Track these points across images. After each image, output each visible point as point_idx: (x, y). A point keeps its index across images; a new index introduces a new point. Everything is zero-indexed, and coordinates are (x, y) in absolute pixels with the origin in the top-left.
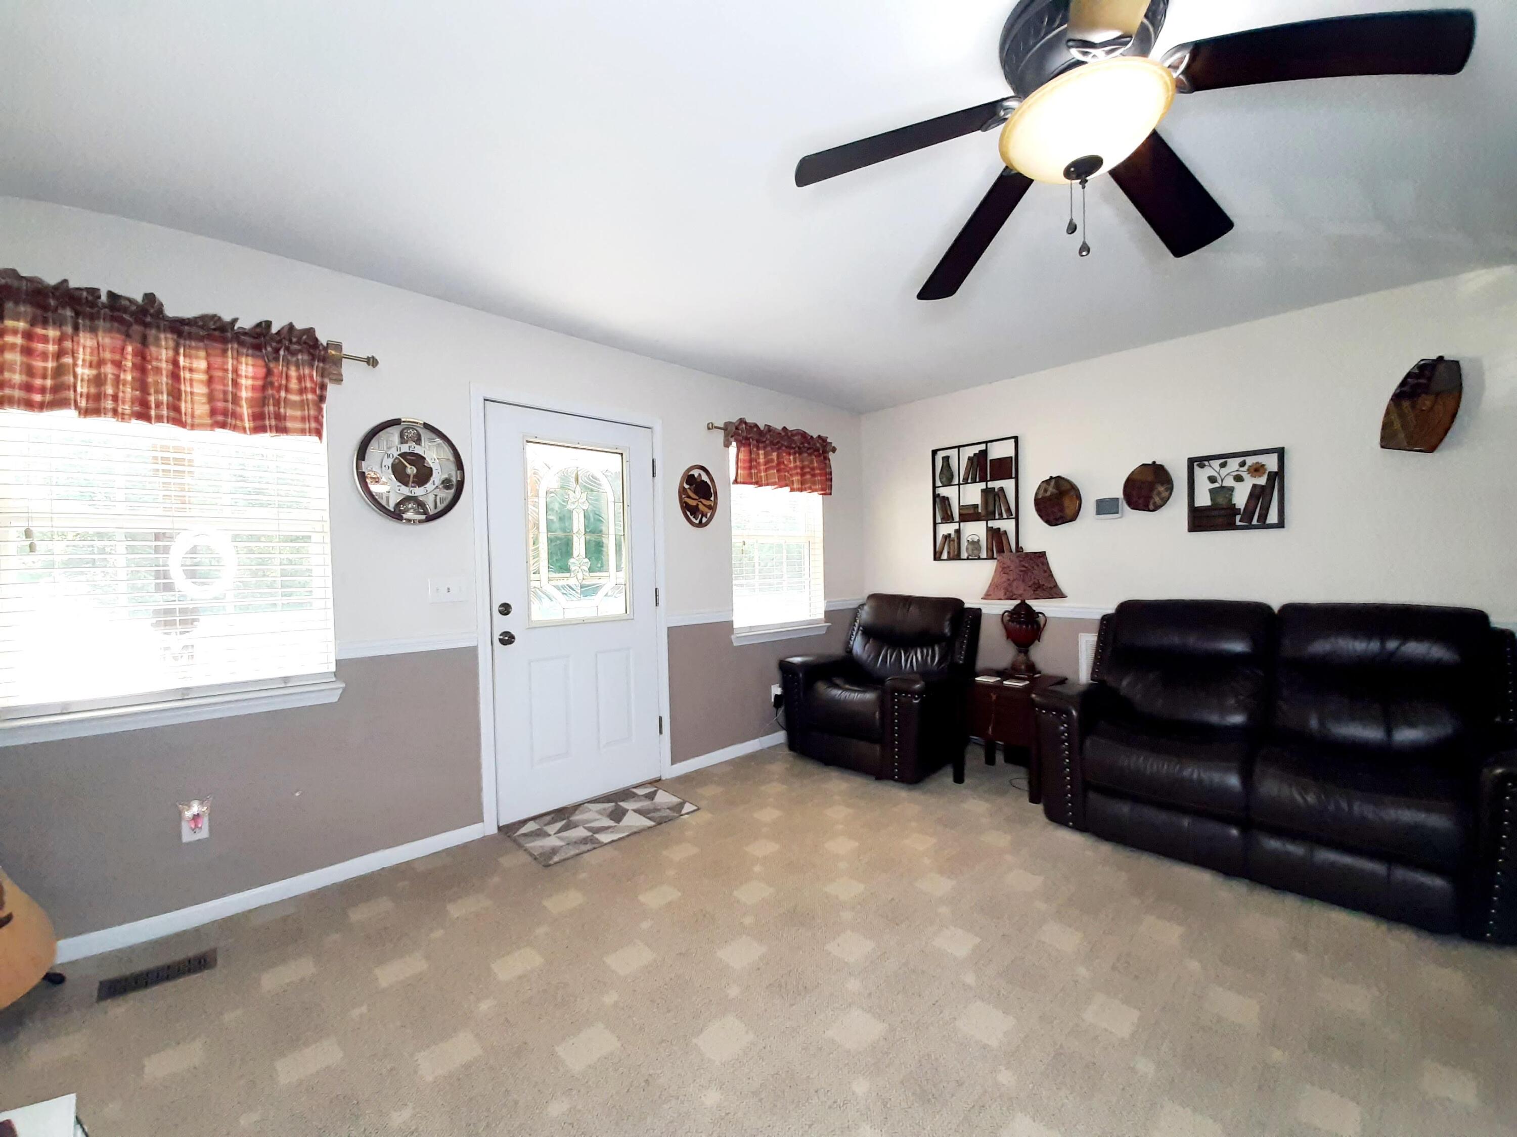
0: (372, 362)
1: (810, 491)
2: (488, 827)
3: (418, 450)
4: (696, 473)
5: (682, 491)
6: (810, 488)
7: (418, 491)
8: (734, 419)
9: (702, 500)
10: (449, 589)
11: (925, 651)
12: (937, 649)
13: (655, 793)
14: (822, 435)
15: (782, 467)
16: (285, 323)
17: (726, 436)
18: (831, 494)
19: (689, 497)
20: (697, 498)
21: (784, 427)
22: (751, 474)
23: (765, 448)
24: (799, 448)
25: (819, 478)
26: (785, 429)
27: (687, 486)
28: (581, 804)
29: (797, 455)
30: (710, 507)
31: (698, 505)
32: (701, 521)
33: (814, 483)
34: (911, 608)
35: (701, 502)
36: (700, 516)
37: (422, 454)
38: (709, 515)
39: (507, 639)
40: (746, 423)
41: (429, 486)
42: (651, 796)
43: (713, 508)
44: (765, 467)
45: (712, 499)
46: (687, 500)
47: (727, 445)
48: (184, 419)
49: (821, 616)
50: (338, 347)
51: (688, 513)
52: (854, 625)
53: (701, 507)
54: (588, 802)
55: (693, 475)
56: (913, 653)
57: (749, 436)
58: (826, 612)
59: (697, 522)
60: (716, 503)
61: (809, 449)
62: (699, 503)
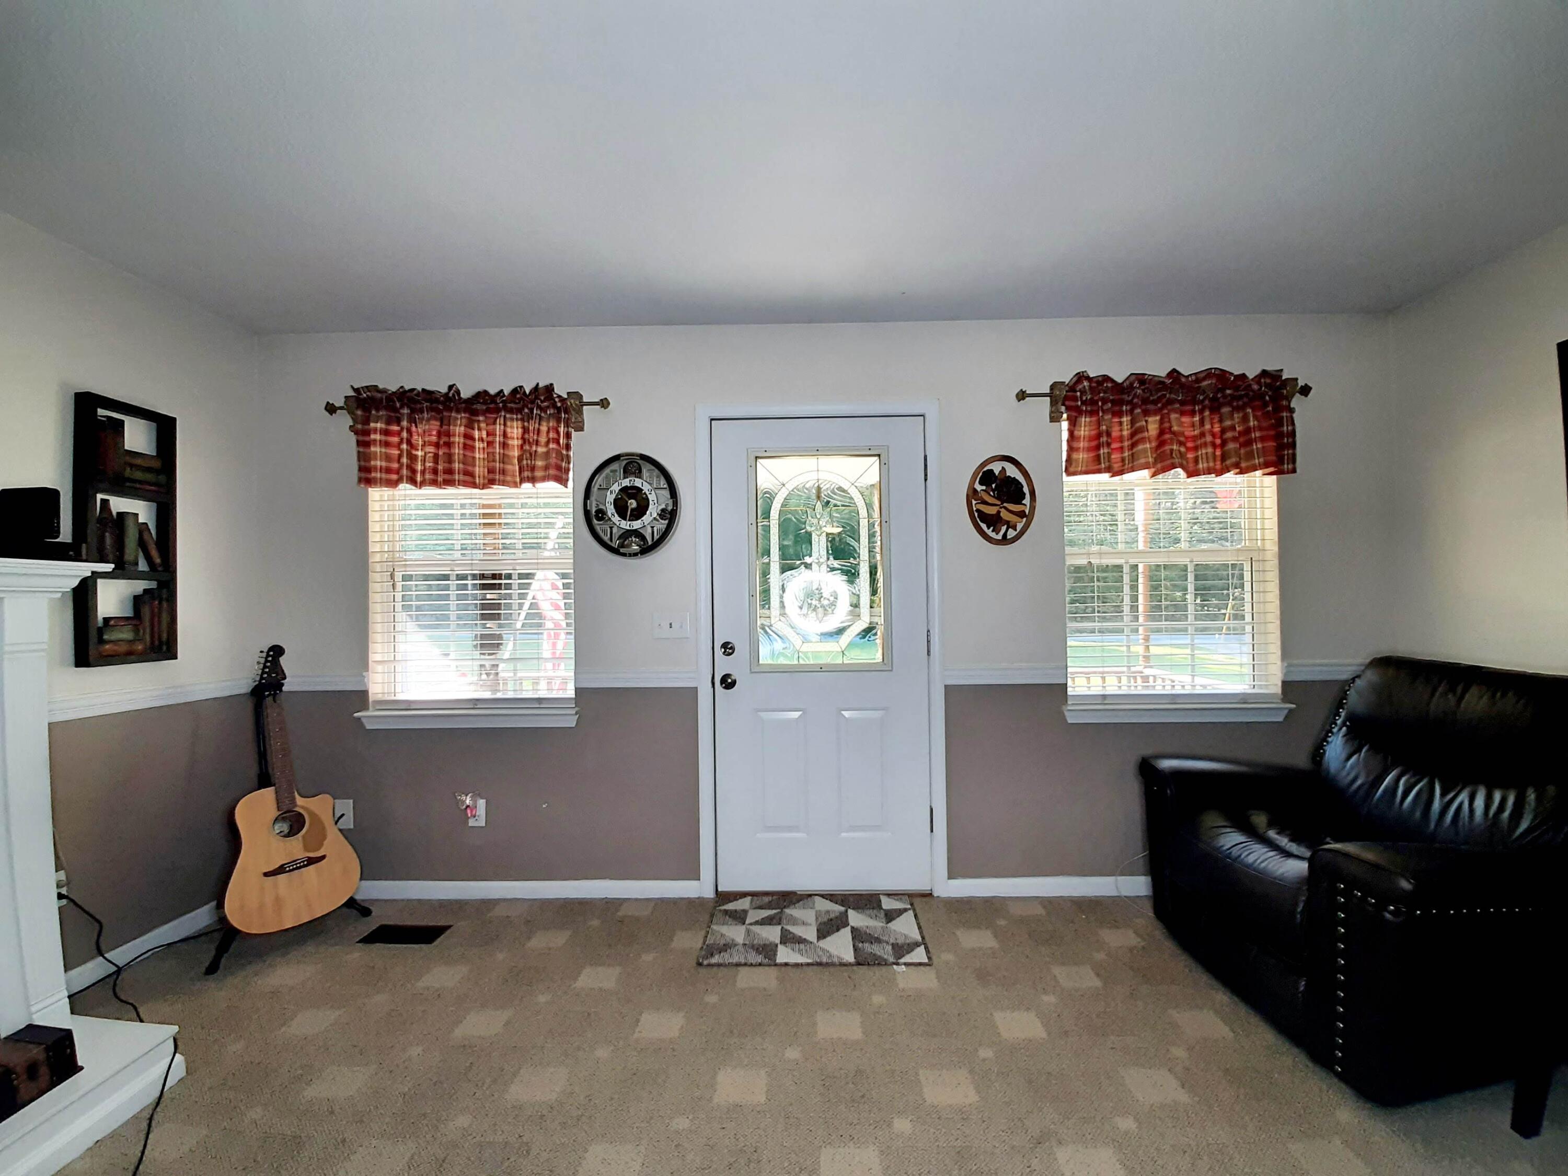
0: (604, 403)
1: (1238, 470)
2: (701, 888)
3: (638, 483)
4: (996, 468)
5: (972, 494)
6: (1237, 465)
7: (636, 525)
8: (1067, 377)
9: (1005, 505)
10: (671, 624)
11: (1497, 796)
12: (1531, 796)
13: (901, 912)
14: (1268, 368)
15: (1167, 436)
16: (533, 385)
17: (1053, 403)
18: (1294, 471)
19: (984, 503)
20: (999, 503)
21: (1174, 371)
22: (1098, 458)
23: (1131, 412)
24: (1211, 400)
25: (1259, 446)
26: (1174, 374)
27: (979, 487)
28: (810, 896)
29: (1207, 413)
30: (1022, 514)
31: (999, 512)
32: (1005, 535)
33: (1250, 456)
34: (1467, 696)
35: (1005, 508)
36: (1004, 528)
37: (640, 486)
38: (1019, 527)
39: (728, 683)
40: (1089, 379)
41: (647, 519)
42: (890, 916)
43: (1028, 517)
44: (1130, 442)
45: (1027, 501)
46: (983, 508)
47: (1055, 418)
48: (477, 481)
49: (1275, 687)
50: (578, 395)
51: (984, 526)
52: (1338, 714)
53: (1004, 515)
54: (822, 896)
55: (992, 471)
56: (1464, 797)
57: (1096, 398)
58: (1284, 683)
59: (999, 537)
60: (1033, 508)
61: (1234, 398)
62: (1003, 510)
